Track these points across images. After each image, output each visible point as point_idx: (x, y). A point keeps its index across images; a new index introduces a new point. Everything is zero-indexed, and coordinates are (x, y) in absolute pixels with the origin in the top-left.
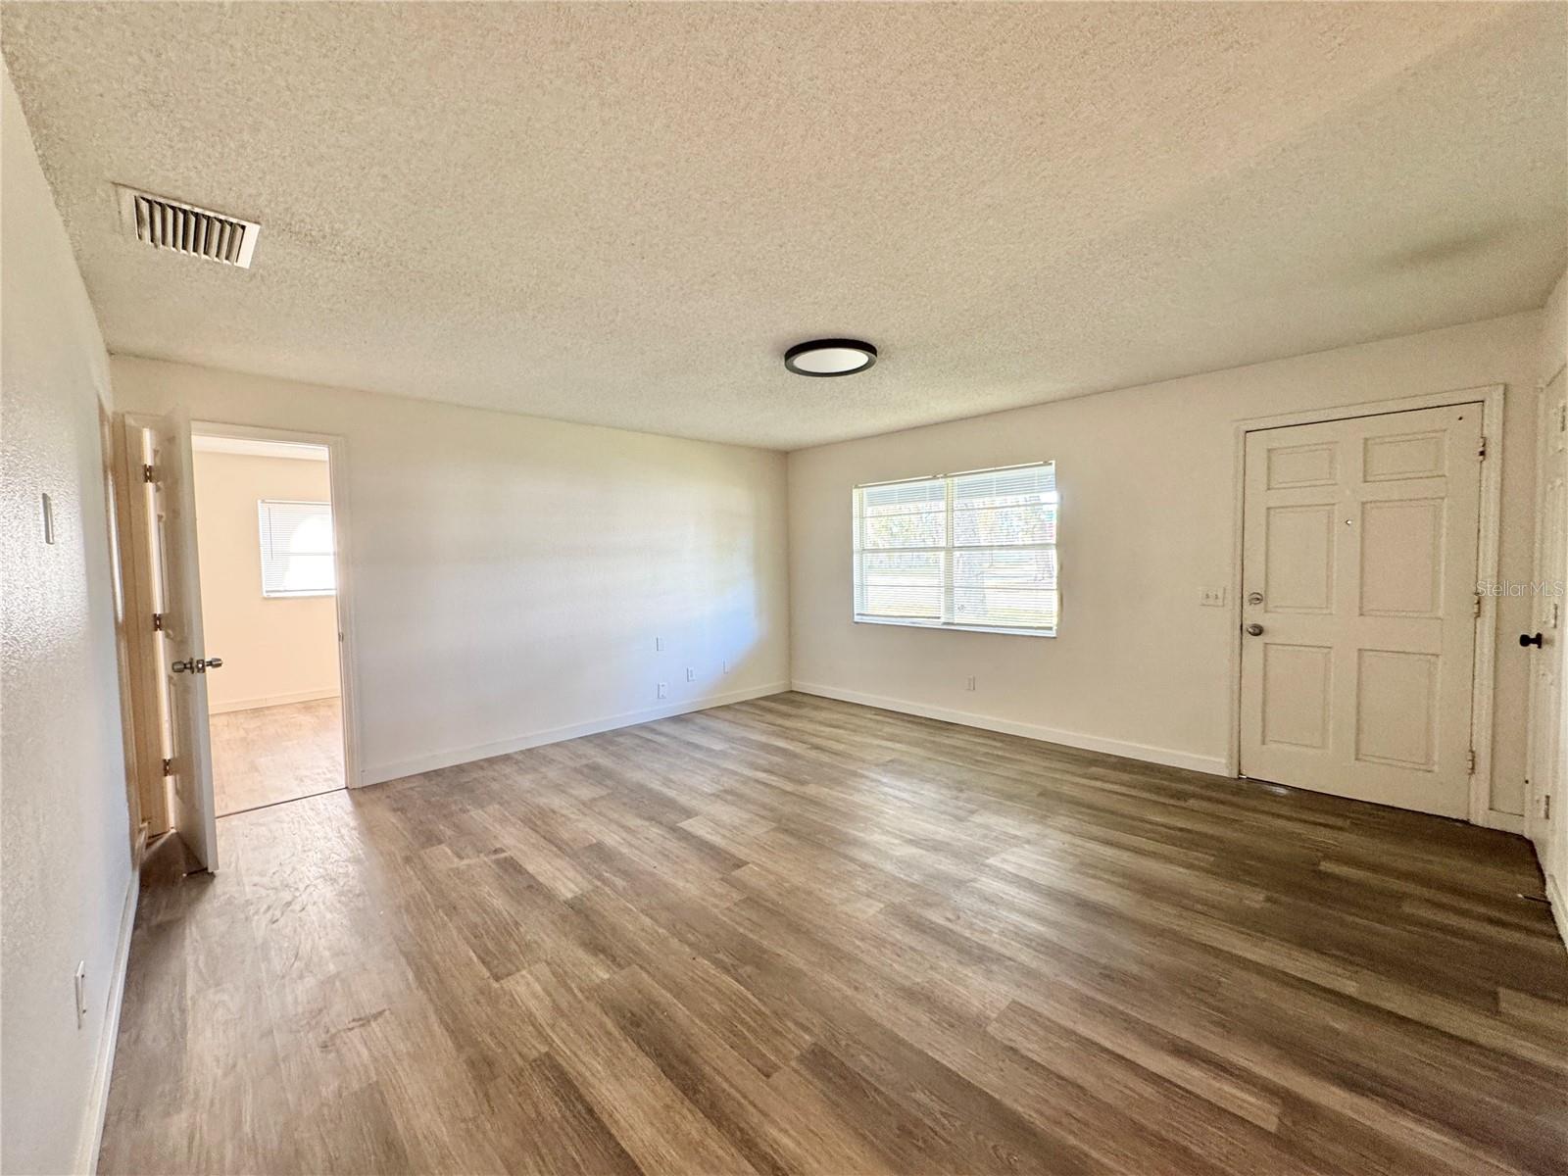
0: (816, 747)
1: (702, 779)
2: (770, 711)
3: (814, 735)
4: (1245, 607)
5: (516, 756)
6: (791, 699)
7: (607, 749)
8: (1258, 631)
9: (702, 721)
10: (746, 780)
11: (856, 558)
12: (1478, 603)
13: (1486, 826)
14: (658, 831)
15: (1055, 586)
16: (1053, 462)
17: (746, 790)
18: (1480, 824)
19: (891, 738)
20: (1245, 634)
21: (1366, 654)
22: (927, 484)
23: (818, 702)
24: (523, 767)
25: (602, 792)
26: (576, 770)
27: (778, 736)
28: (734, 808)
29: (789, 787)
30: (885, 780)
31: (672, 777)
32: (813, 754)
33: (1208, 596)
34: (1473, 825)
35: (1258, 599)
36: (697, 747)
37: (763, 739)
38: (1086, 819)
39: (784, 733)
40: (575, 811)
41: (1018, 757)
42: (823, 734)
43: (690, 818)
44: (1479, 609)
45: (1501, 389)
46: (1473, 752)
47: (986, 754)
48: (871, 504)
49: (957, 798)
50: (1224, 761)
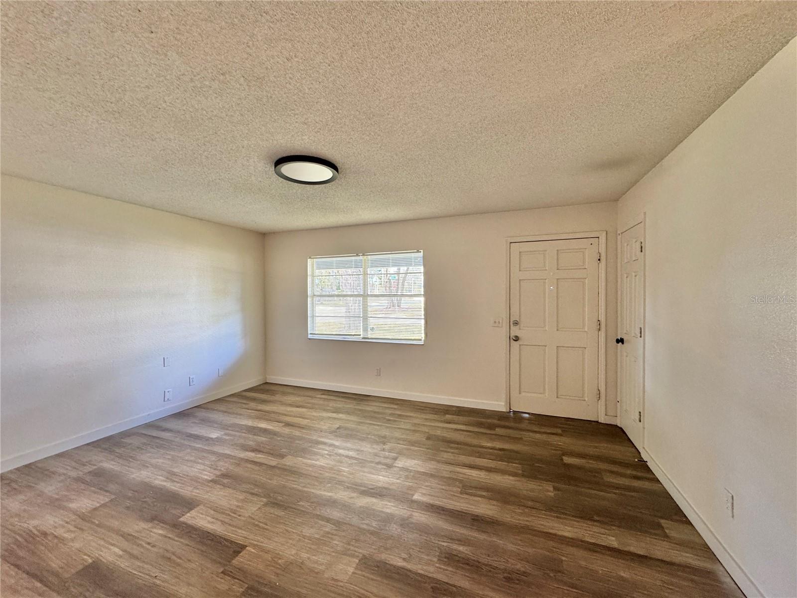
0: (288, 425)
1: (202, 467)
2: (254, 400)
3: (286, 415)
4: (511, 327)
5: (10, 475)
6: (266, 389)
7: (114, 451)
8: (517, 339)
9: (202, 414)
10: (240, 461)
11: (309, 300)
12: (599, 325)
13: (604, 423)
14: (161, 532)
15: (423, 317)
16: (422, 251)
17: (239, 471)
18: (602, 422)
19: (337, 411)
20: (512, 340)
21: (559, 348)
22: (353, 258)
23: (285, 389)
24: (16, 486)
25: (103, 499)
26: (78, 480)
27: (259, 418)
28: (231, 491)
29: (273, 462)
30: (337, 443)
31: (176, 470)
32: (287, 430)
33: (495, 322)
34: (601, 423)
35: (516, 323)
36: (197, 437)
37: (250, 423)
38: (456, 451)
39: (265, 416)
40: (72, 528)
41: (408, 414)
42: (292, 414)
43: (191, 509)
44: (600, 327)
45: (605, 232)
46: (599, 390)
47: (391, 415)
48: (319, 268)
49: (384, 450)
50: (503, 404)
